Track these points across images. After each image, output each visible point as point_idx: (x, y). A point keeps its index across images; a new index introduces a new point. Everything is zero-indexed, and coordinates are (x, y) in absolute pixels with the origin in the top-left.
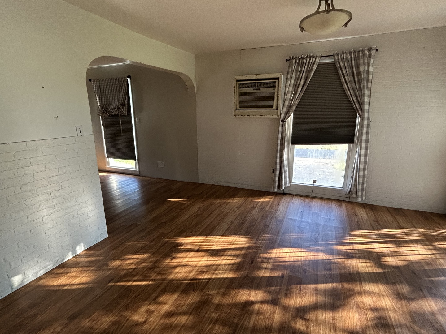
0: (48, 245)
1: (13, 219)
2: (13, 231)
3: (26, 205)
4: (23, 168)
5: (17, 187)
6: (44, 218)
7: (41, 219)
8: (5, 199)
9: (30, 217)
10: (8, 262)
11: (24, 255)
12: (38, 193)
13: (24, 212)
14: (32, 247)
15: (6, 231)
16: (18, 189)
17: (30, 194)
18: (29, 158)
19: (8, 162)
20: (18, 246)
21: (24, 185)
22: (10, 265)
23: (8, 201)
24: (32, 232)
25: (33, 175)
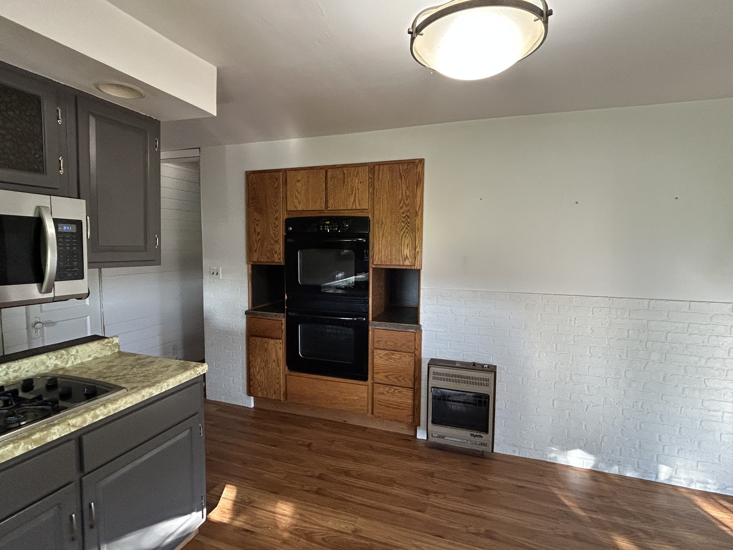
0: (719, 456)
1: (685, 396)
2: (679, 409)
3: (706, 386)
4: (717, 336)
5: (702, 359)
6: (726, 415)
7: (720, 414)
8: (683, 367)
9: (706, 404)
10: (662, 442)
11: (683, 447)
12: (727, 377)
13: (700, 392)
14: (696, 443)
15: (672, 405)
16: (703, 361)
17: (717, 373)
18: (730, 325)
19: (701, 324)
20: (680, 432)
21: (711, 359)
22: (664, 447)
23: (686, 371)
24: (703, 424)
25: (729, 350)
